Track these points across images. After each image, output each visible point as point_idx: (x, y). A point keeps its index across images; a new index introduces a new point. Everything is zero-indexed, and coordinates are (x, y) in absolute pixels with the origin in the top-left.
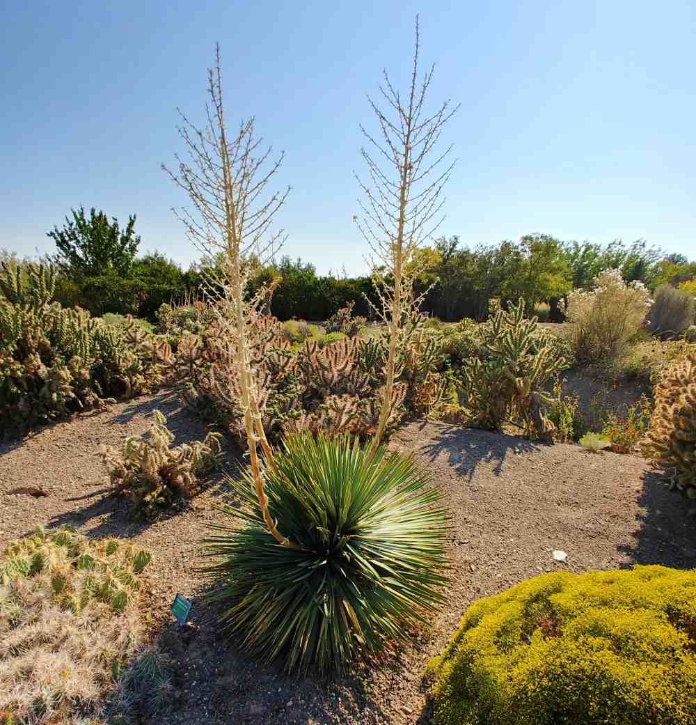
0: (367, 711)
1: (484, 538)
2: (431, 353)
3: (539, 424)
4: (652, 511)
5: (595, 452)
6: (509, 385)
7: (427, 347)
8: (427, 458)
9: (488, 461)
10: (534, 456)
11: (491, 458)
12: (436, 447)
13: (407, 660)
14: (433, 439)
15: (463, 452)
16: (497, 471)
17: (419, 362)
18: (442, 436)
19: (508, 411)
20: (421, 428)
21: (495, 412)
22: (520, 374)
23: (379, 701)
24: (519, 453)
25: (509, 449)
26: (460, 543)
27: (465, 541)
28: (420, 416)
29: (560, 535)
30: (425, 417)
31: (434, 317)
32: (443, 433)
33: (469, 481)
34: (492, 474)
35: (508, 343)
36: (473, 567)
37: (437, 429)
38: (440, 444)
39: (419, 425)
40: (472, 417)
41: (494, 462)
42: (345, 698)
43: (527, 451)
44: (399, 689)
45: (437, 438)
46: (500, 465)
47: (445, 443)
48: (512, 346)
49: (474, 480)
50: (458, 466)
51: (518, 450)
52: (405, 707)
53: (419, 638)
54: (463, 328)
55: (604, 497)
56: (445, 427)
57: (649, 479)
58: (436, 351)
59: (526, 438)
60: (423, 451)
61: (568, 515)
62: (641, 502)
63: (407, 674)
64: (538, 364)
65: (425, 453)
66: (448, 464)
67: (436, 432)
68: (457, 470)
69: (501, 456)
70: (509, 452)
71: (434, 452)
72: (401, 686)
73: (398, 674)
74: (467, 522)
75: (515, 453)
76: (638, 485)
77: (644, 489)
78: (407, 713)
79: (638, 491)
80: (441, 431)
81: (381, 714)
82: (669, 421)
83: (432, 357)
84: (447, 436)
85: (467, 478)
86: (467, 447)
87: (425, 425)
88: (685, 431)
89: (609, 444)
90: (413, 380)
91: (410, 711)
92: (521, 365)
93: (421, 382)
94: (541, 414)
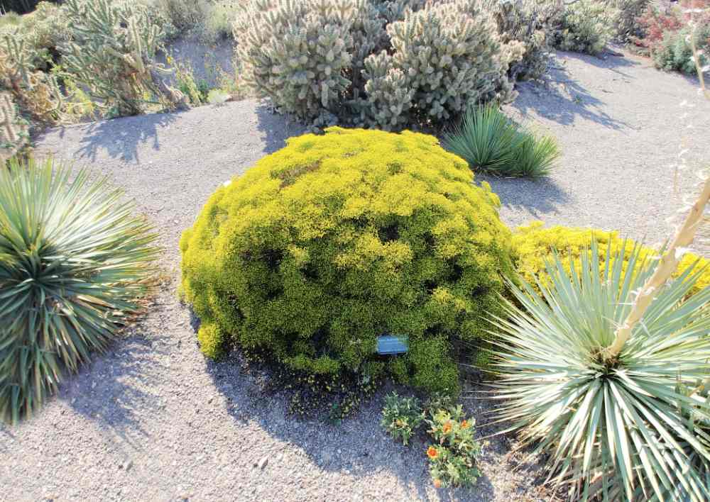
0: (155, 344)
1: (174, 199)
2: (16, 51)
3: (170, 96)
4: (268, 132)
5: (222, 105)
6: (122, 65)
7: (9, 46)
8: (87, 160)
9: (144, 141)
10: (180, 123)
11: (145, 138)
12: (89, 148)
13: (163, 300)
14: (81, 142)
15: (119, 142)
16: (157, 147)
17: (9, 66)
18: (88, 136)
19: (138, 92)
20: (61, 135)
21: (125, 95)
22: (125, 50)
23: (160, 333)
24: (167, 125)
25: (157, 125)
26: (158, 211)
27: (161, 208)
28: (53, 125)
29: (223, 171)
30: (59, 124)
31: (7, 11)
32: (89, 132)
33: (138, 164)
34: (153, 151)
35: (94, 18)
36: (176, 221)
37: (79, 130)
38: (92, 144)
39: (58, 133)
40: (108, 108)
41: (150, 140)
42: (134, 350)
43: (171, 122)
44: (168, 318)
45: (85, 140)
46: (156, 141)
47: (96, 141)
48: (100, 21)
49: (142, 161)
50: (120, 155)
51: (164, 124)
52: (179, 323)
53: (164, 283)
54: (44, 14)
55: (239, 134)
56: (87, 126)
57: (260, 112)
58: (21, 48)
59: (166, 111)
60: (78, 156)
61: (222, 156)
62: (260, 128)
63: (168, 307)
64: (136, 35)
65: (82, 156)
66: (110, 157)
67: (80, 134)
68: (123, 158)
69: (153, 132)
70: (158, 127)
71: (91, 152)
72: (168, 315)
73: (162, 311)
74: (155, 195)
75: (163, 126)
76: (255, 119)
77: (259, 120)
78: (181, 325)
79: (256, 123)
80: (85, 131)
81: (165, 338)
82: (248, 61)
83: (20, 55)
84: (94, 134)
85: (134, 162)
86: (119, 137)
87: (63, 132)
88: (260, 67)
89: (228, 97)
90: (15, 88)
91: (182, 322)
92: (121, 39)
93: (25, 87)
94: (167, 86)
